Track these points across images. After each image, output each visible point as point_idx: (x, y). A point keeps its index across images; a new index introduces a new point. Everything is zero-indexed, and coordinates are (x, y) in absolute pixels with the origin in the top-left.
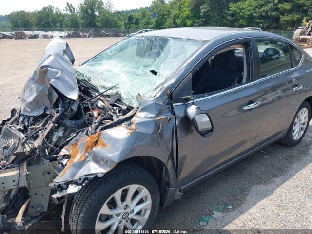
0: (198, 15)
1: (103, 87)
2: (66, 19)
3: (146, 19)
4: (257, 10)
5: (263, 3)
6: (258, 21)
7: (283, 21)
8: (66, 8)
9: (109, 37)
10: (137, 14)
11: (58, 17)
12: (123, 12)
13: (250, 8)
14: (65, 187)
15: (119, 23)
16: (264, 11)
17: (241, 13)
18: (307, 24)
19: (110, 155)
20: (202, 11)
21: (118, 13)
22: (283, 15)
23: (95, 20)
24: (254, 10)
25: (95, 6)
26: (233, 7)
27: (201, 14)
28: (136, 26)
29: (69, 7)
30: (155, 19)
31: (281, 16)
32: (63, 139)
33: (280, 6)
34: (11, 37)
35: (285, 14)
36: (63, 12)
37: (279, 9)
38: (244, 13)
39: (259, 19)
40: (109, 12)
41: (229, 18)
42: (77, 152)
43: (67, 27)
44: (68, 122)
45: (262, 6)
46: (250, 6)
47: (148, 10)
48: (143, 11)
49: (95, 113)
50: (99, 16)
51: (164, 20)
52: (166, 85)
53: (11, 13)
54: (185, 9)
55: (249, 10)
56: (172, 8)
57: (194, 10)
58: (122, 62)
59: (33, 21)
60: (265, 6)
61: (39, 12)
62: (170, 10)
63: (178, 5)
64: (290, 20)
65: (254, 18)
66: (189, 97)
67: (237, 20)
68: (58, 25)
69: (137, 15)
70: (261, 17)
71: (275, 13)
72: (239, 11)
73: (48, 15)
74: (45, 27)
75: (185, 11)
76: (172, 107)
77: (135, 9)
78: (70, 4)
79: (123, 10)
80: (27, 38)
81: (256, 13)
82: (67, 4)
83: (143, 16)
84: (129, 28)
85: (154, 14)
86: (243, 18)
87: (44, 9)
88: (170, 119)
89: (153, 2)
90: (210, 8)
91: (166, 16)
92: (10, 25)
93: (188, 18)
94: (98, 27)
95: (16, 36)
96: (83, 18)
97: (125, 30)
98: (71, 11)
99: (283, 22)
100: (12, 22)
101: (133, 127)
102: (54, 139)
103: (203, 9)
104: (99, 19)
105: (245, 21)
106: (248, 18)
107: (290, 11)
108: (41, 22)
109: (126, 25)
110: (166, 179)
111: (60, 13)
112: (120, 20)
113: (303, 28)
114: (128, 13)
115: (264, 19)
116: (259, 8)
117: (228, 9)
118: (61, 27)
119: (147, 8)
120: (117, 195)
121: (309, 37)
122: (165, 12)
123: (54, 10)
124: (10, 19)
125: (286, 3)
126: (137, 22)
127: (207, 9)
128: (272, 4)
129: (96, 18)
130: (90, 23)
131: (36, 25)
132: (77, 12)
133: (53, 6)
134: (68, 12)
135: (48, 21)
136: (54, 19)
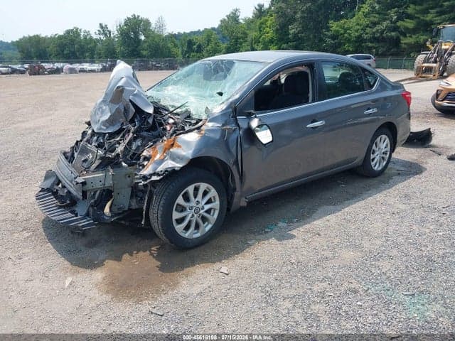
0: (286, 38)
1: (173, 106)
2: (99, 45)
3: (212, 45)
4: (368, 30)
5: (376, 20)
6: (370, 45)
7: (405, 44)
8: (99, 31)
9: (161, 70)
10: (199, 38)
11: (88, 44)
12: (180, 34)
13: (359, 27)
14: (149, 177)
15: (174, 50)
16: (377, 30)
17: (346, 35)
18: (433, 48)
19: (184, 153)
20: (292, 32)
21: (173, 37)
22: (405, 36)
23: (139, 47)
24: (364, 29)
25: (139, 27)
26: (334, 26)
27: (290, 36)
28: (198, 55)
29: (103, 28)
30: (225, 45)
31: (402, 38)
32: (141, 148)
33: (399, 23)
34: (22, 72)
35: (408, 35)
36: (95, 37)
37: (398, 27)
38: (350, 34)
39: (371, 42)
40: (160, 36)
41: (329, 41)
42: (157, 153)
43: (100, 58)
44: (145, 134)
45: (374, 24)
46: (358, 24)
47: (214, 32)
48: (208, 34)
49: (168, 127)
50: (145, 42)
51: (239, 46)
52: (231, 100)
53: (20, 40)
54: (268, 29)
55: (357, 31)
56: (249, 28)
57: (280, 31)
58: (189, 86)
59: (52, 49)
60: (379, 24)
61: (60, 37)
62: (248, 32)
63: (258, 24)
64: (415, 43)
65: (364, 41)
66: (252, 111)
67: (340, 45)
68: (87, 54)
69: (200, 40)
70: (374, 39)
71: (393, 34)
72: (342, 32)
73: (73, 41)
74: (69, 58)
75: (268, 33)
76: (236, 120)
77: (196, 30)
78: (104, 25)
79: (179, 33)
80: (46, 73)
81: (367, 34)
82: (101, 24)
83: (209, 41)
84: (189, 57)
85: (224, 37)
86: (349, 41)
87: (68, 32)
88: (235, 130)
89: (221, 21)
90: (303, 27)
91: (241, 40)
92: (19, 55)
93: (273, 42)
94: (144, 56)
95: (31, 70)
96: (122, 45)
97: (183, 60)
98: (106, 35)
99: (406, 46)
100: (22, 52)
101: (203, 132)
102: (134, 147)
103: (292, 30)
104: (145, 45)
105: (351, 45)
106: (356, 42)
107: (414, 31)
108: (63, 51)
109: (184, 54)
110: (232, 186)
111: (91, 38)
112: (175, 46)
113: (427, 54)
114: (187, 37)
115: (378, 42)
116: (370, 27)
117: (328, 29)
118: (92, 57)
119: (213, 29)
120: (191, 189)
121: (435, 65)
122: (239, 35)
123: (82, 34)
124: (18, 48)
125: (408, 20)
126: (200, 49)
127: (298, 29)
128: (388, 22)
129: (141, 43)
130: (133, 50)
131: (57, 55)
132: (114, 37)
133: (80, 28)
134: (102, 37)
135: (72, 50)
136: (82, 47)
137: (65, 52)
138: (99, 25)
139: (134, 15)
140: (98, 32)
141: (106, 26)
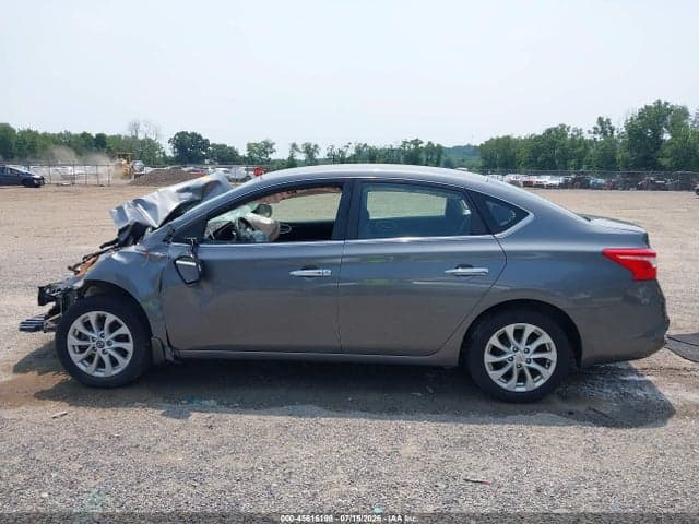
2: (591, 150)
8: (595, 128)
11: (574, 147)
23: (658, 152)
25: (665, 120)
29: (604, 125)
36: (587, 137)
50: (670, 143)
61: (537, 139)
68: (573, 162)
73: (553, 143)
74: (544, 167)
78: (604, 120)
82: (600, 119)
87: (549, 131)
92: (480, 163)
94: (662, 168)
96: (628, 149)
98: (605, 134)
100: (485, 158)
104: (667, 151)
108: (536, 158)
111: (581, 139)
123: (570, 133)
124: (481, 154)
129: (662, 146)
130: (646, 158)
131: (526, 164)
132: (619, 136)
133: (568, 125)
134: (598, 137)
135: (550, 156)
136: (564, 152)
137: (539, 159)
138: (596, 120)
139: (659, 102)
140: (592, 130)
141: (608, 120)
